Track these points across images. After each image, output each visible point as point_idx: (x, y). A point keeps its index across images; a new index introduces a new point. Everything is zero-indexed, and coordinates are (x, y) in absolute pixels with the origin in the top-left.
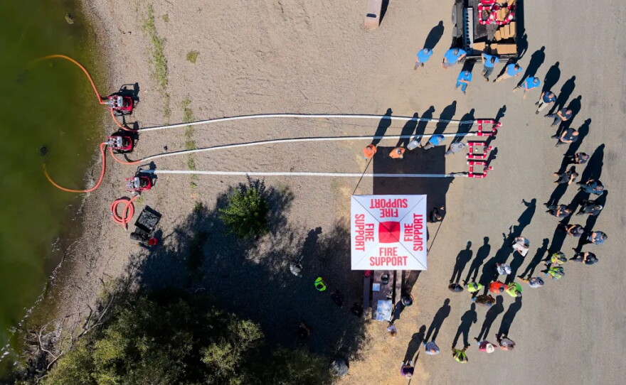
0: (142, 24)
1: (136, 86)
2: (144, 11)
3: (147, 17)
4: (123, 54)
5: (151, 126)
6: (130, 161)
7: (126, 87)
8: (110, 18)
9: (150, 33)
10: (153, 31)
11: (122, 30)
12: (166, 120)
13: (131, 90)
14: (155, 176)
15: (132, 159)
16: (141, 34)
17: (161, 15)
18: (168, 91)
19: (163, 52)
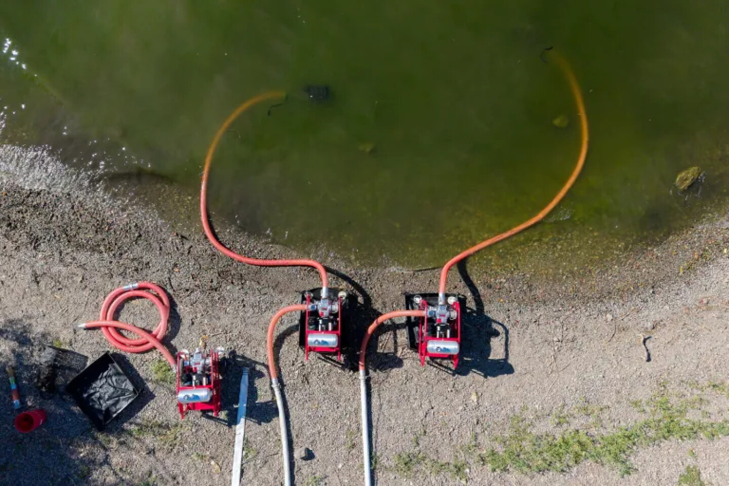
0: (674, 400)
1: (503, 368)
2: (712, 408)
3: (693, 416)
4: (584, 330)
5: (374, 410)
6: (278, 343)
7: (496, 334)
8: (691, 296)
9: (647, 425)
10: (652, 433)
11: (655, 335)
12: (387, 460)
13: (488, 350)
14: (232, 421)
15: (285, 348)
16: (643, 394)
17: (701, 464)
18: (474, 470)
19: (590, 461)
